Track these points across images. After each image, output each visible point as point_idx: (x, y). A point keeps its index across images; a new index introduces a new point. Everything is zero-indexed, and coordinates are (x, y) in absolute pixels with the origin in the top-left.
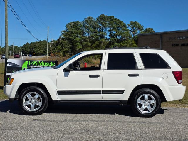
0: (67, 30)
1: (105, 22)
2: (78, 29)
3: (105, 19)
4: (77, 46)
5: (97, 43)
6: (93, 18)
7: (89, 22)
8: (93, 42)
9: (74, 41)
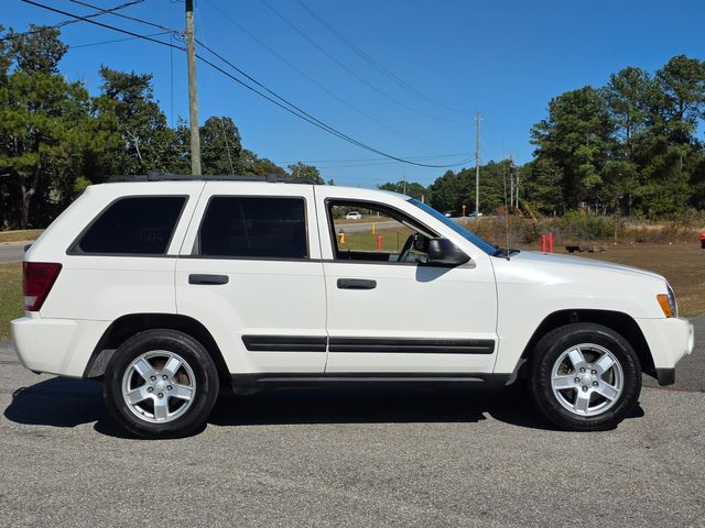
0: (552, 121)
1: (686, 83)
2: (587, 116)
3: (689, 74)
4: (583, 174)
5: (659, 160)
6: (643, 70)
7: (627, 86)
8: (641, 161)
9: (573, 161)
